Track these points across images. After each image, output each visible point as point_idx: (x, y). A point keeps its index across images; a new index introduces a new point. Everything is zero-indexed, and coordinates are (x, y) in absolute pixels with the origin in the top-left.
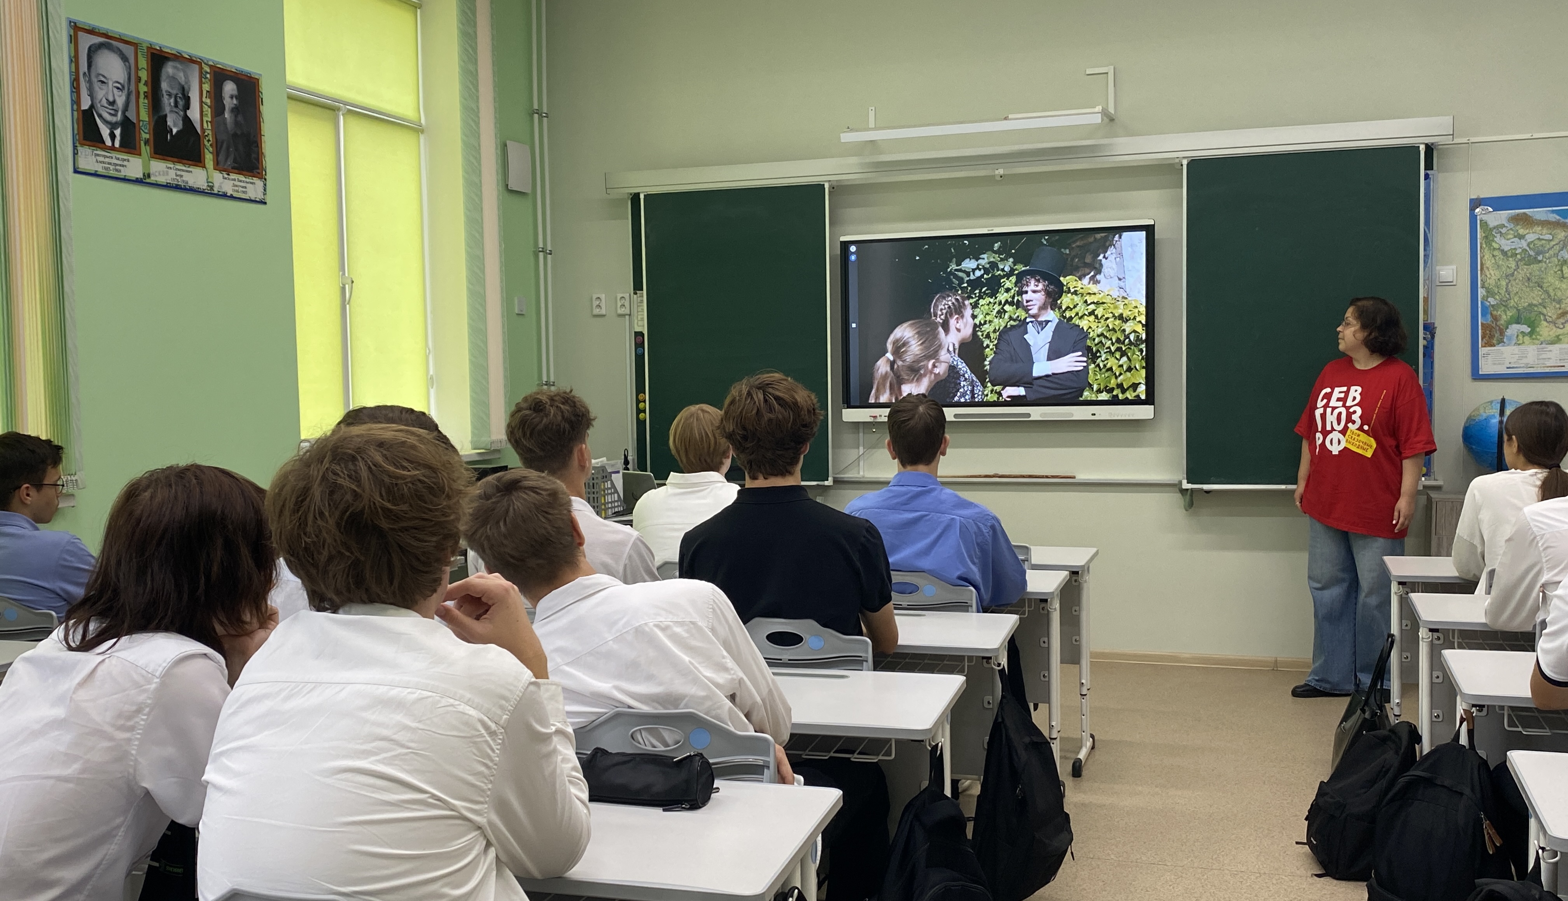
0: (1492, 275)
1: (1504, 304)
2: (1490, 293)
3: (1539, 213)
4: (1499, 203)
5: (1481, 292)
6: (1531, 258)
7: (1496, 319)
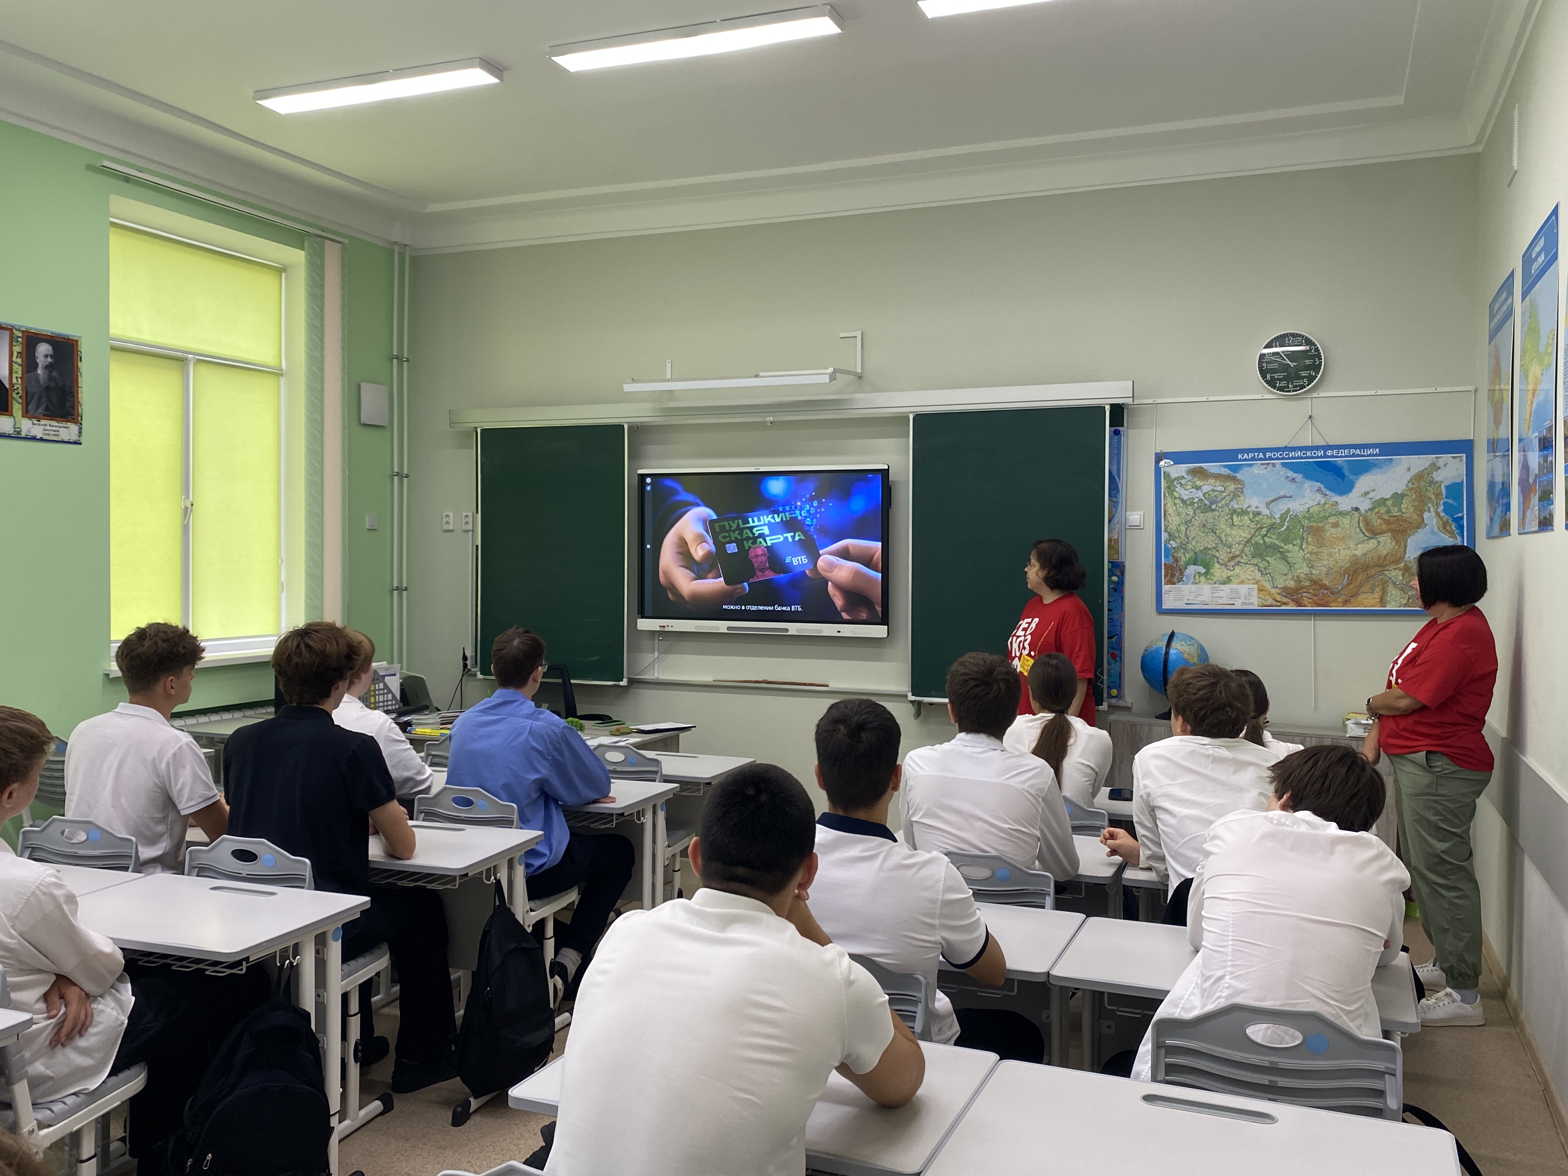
0: (1173, 521)
1: (1183, 546)
2: (1171, 537)
3: (1212, 467)
4: (1179, 458)
5: (1164, 536)
6: (1207, 506)
7: (1176, 560)
